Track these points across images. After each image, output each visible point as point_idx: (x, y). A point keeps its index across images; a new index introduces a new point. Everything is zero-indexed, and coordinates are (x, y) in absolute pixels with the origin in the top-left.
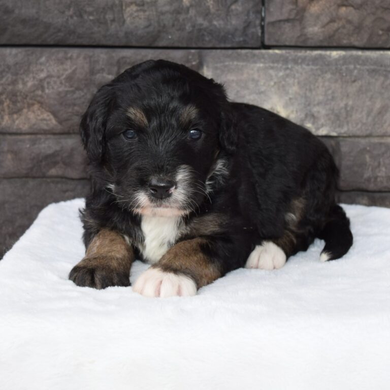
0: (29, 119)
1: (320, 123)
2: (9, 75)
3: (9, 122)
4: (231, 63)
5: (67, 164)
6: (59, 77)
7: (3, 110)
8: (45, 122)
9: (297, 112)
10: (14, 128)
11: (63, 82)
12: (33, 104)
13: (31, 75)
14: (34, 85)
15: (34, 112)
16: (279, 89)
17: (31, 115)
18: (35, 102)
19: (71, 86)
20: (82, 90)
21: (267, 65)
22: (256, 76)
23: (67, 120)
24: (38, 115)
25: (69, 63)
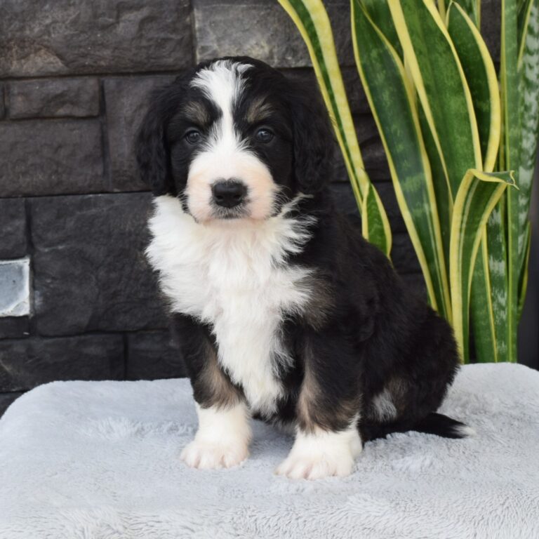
0: (36, 63)
1: (299, 55)
2: (17, 22)
3: (18, 67)
4: (218, 5)
5: (74, 103)
6: (64, 22)
7: (12, 56)
8: (52, 65)
9: (278, 46)
10: (23, 73)
11: (68, 26)
12: (40, 49)
13: (37, 22)
14: (41, 31)
15: (40, 56)
16: (261, 26)
17: (39, 60)
18: (42, 47)
19: (76, 30)
20: (85, 32)
21: (250, 6)
22: (240, 16)
23: (73, 61)
24: (45, 59)
25: (72, 9)
